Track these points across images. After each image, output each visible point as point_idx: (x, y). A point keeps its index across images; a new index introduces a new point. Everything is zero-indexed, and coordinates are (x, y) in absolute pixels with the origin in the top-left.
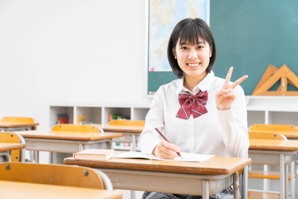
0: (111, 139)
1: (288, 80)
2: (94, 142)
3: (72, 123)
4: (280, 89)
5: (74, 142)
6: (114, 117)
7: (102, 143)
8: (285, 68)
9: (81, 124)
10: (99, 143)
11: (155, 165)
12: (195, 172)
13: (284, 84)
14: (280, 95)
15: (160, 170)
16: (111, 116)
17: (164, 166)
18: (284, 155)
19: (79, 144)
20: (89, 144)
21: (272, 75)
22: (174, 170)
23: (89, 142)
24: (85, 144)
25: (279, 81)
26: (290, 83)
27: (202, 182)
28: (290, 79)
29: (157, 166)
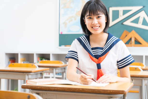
0: (43, 71)
1: (135, 38)
2: (34, 73)
3: (18, 62)
4: (131, 44)
5: (22, 73)
6: (41, 59)
7: (38, 74)
8: (133, 32)
9: (22, 63)
10: (36, 74)
11: (79, 88)
12: (105, 93)
13: (133, 40)
14: (131, 46)
15: (83, 92)
16: (39, 58)
17: (85, 89)
18: (144, 80)
19: (25, 75)
20: (31, 75)
21: (126, 36)
22: (91, 91)
23: (31, 74)
24: (29, 75)
25: (131, 39)
26: (136, 40)
27: (109, 98)
28: (136, 37)
29: (81, 89)
